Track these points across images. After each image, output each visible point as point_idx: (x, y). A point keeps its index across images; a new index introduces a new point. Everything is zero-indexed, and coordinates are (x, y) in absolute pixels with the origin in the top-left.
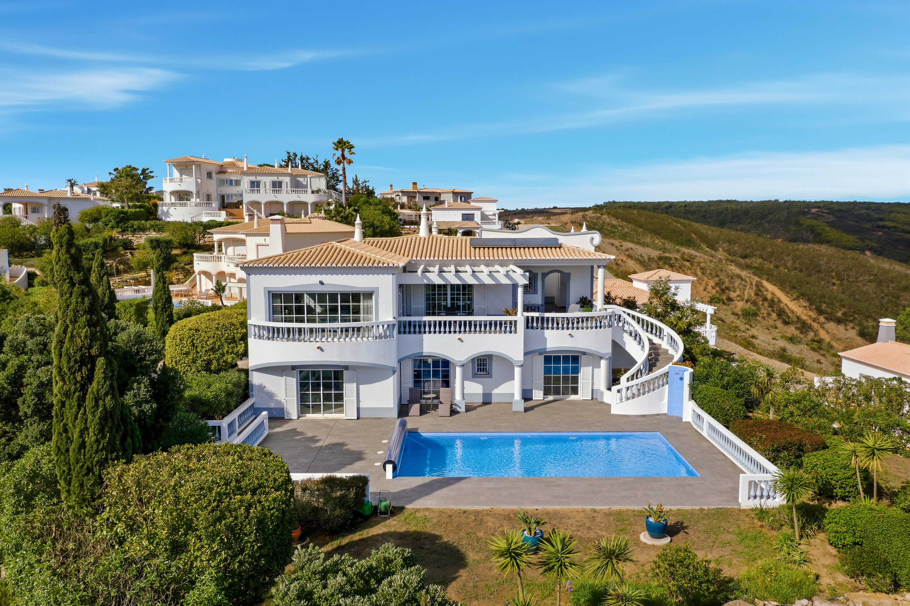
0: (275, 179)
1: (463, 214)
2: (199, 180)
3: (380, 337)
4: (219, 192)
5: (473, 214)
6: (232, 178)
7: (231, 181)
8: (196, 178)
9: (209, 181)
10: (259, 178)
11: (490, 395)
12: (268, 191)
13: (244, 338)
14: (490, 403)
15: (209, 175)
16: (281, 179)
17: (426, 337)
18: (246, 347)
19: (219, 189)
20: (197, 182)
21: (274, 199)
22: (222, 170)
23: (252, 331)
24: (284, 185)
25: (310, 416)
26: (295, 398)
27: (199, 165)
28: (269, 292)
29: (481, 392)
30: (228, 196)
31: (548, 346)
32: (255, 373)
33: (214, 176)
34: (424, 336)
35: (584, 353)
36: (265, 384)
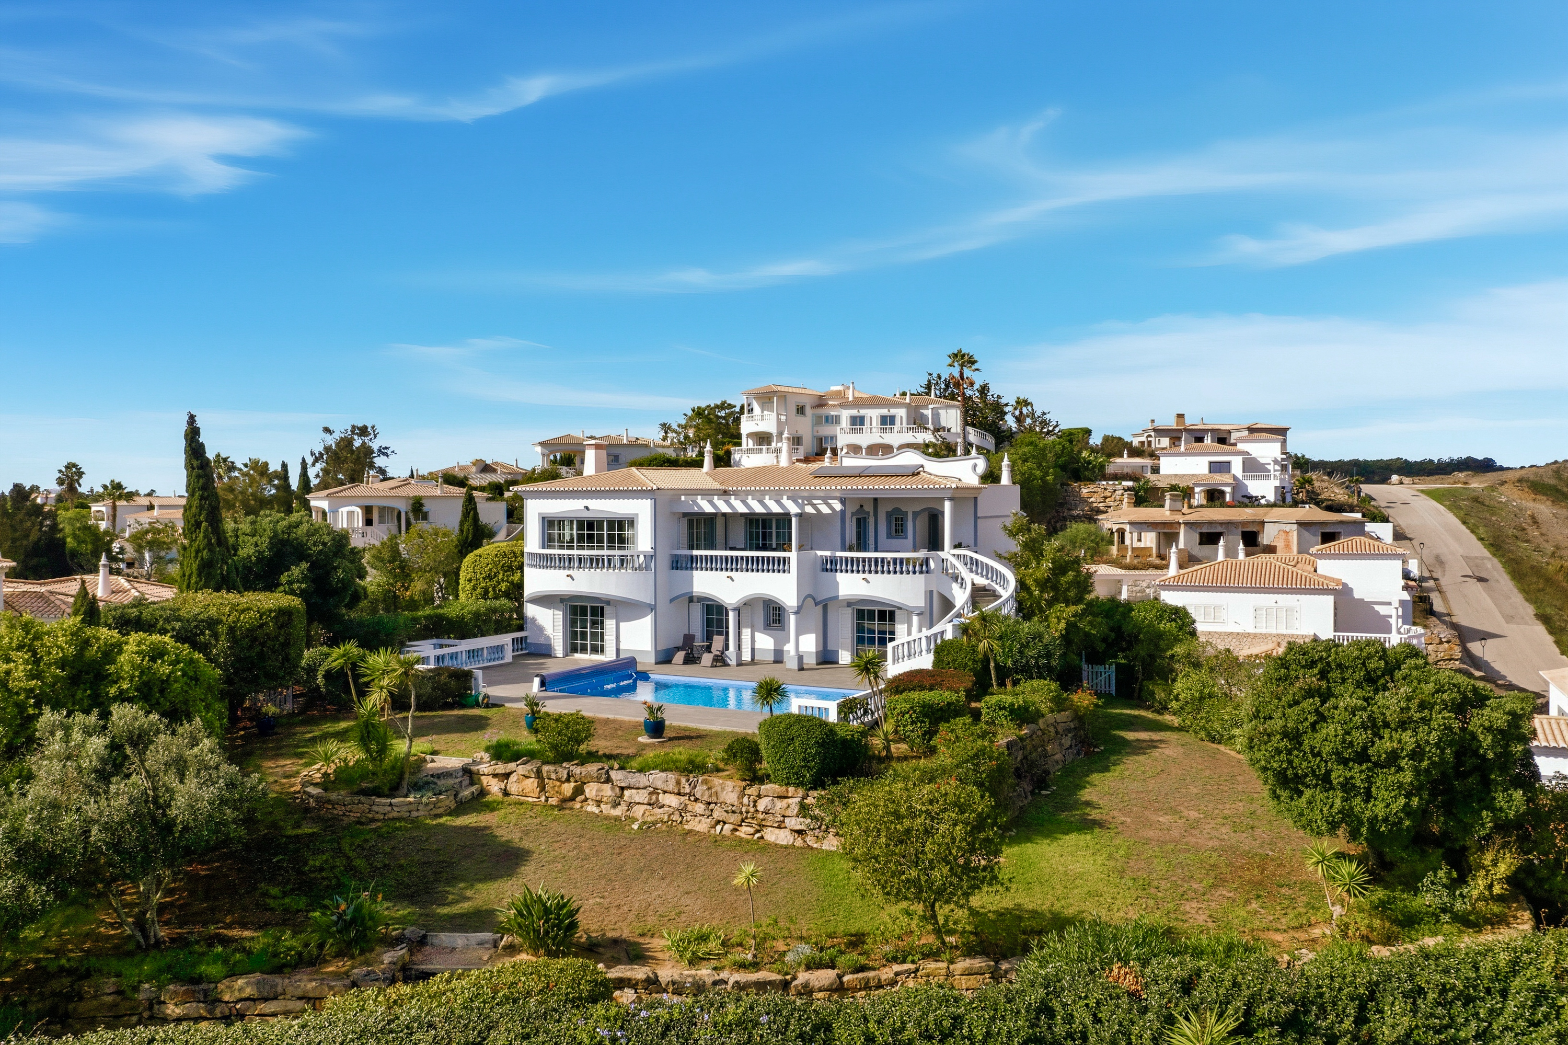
0: (884, 412)
1: (1210, 463)
2: (783, 418)
3: (640, 568)
4: (816, 434)
5: (1229, 463)
6: (832, 413)
7: (827, 418)
8: (778, 414)
9: (800, 418)
10: (863, 412)
11: (782, 651)
12: (874, 430)
13: (521, 567)
14: (781, 662)
15: (801, 410)
16: (893, 411)
17: (696, 573)
18: (522, 576)
19: (816, 429)
20: (778, 420)
21: (880, 441)
22: (821, 402)
23: (526, 560)
24: (898, 421)
25: (578, 656)
26: (561, 634)
27: (783, 397)
28: (543, 518)
29: (772, 647)
30: (826, 438)
31: (840, 594)
32: (529, 605)
33: (808, 411)
34: (695, 572)
35: (900, 608)
36: (537, 617)
